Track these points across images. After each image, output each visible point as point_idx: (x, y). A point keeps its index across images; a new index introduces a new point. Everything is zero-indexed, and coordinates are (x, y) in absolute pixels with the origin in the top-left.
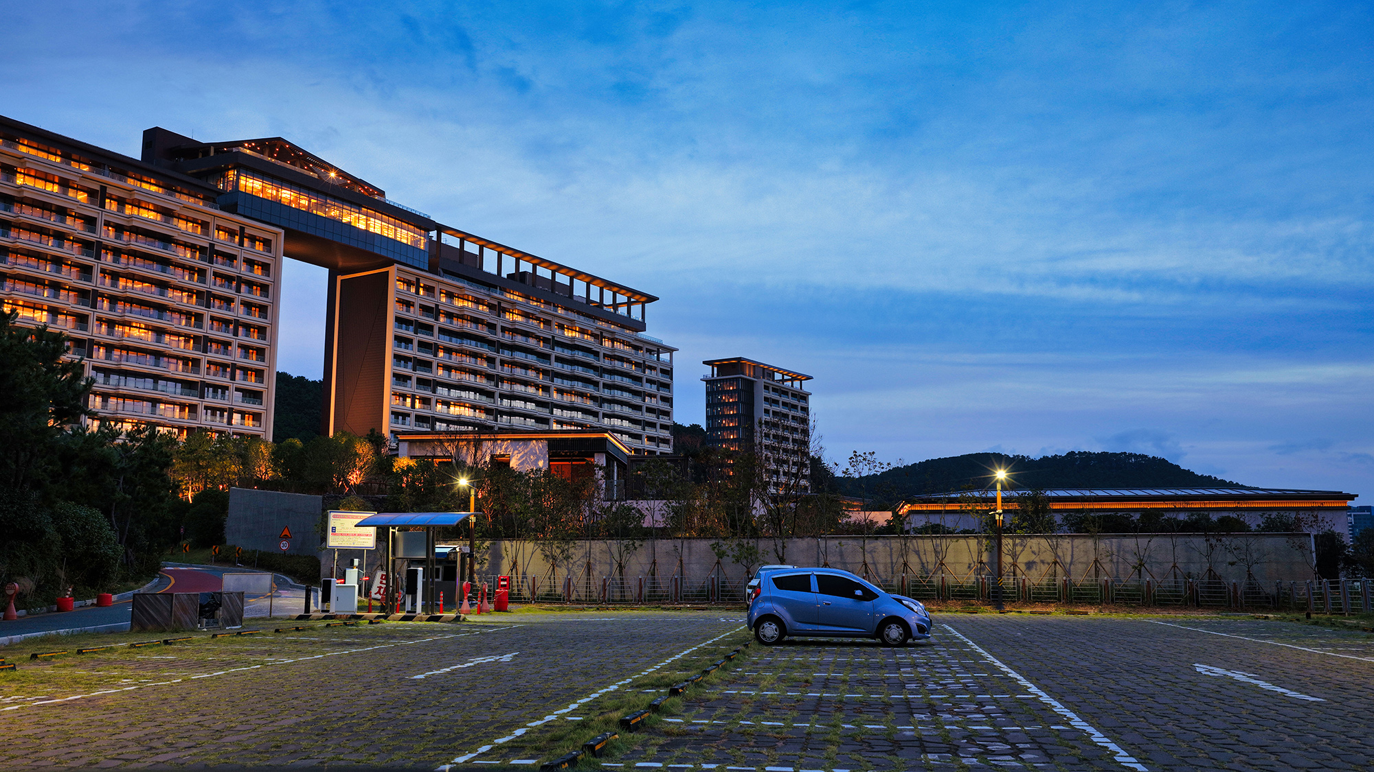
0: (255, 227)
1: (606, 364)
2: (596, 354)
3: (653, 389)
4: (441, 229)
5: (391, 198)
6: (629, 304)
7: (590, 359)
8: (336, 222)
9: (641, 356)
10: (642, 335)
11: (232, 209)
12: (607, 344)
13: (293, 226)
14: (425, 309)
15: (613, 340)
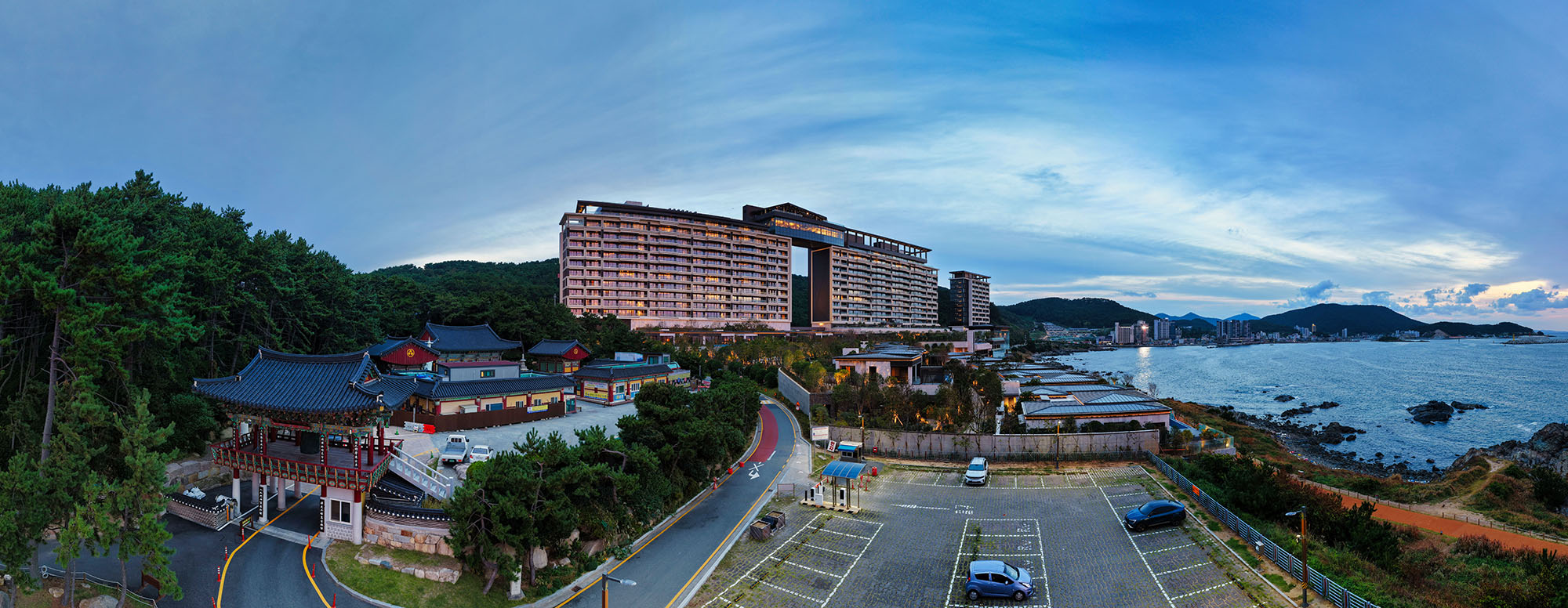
0: (782, 238)
1: (912, 277)
2: (908, 273)
3: (929, 285)
4: (848, 230)
5: (829, 220)
6: (920, 252)
7: (906, 276)
8: (810, 232)
9: (924, 273)
10: (925, 265)
11: (773, 232)
12: (912, 269)
13: (795, 236)
14: (843, 262)
15: (914, 267)
